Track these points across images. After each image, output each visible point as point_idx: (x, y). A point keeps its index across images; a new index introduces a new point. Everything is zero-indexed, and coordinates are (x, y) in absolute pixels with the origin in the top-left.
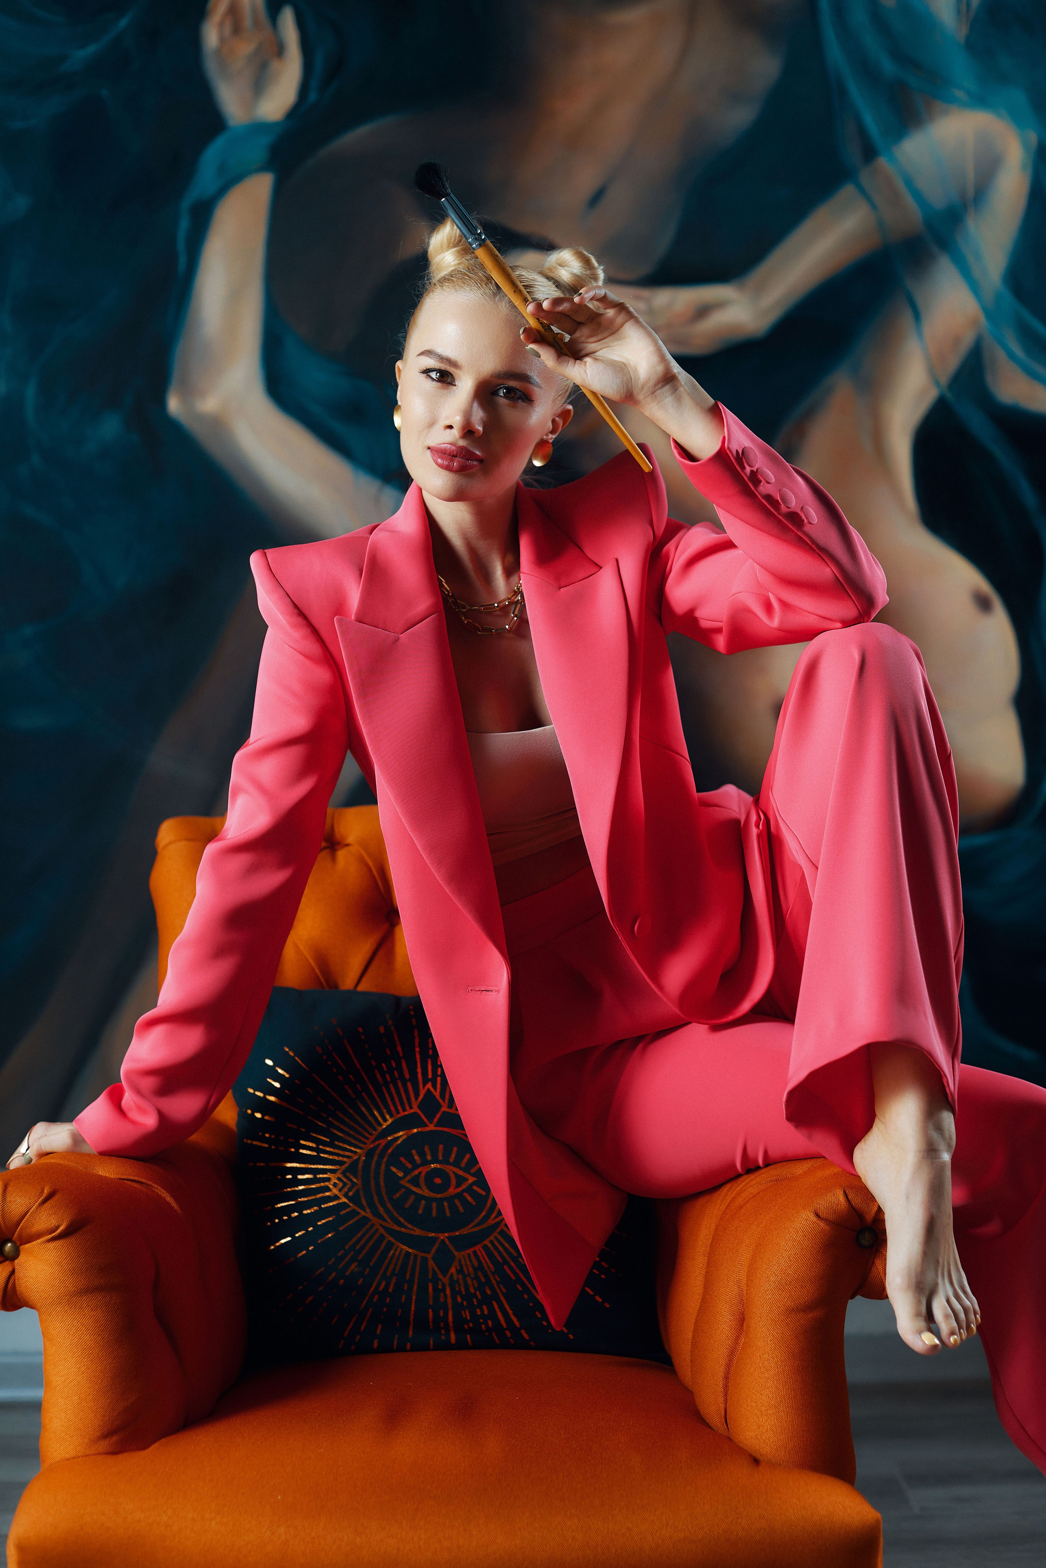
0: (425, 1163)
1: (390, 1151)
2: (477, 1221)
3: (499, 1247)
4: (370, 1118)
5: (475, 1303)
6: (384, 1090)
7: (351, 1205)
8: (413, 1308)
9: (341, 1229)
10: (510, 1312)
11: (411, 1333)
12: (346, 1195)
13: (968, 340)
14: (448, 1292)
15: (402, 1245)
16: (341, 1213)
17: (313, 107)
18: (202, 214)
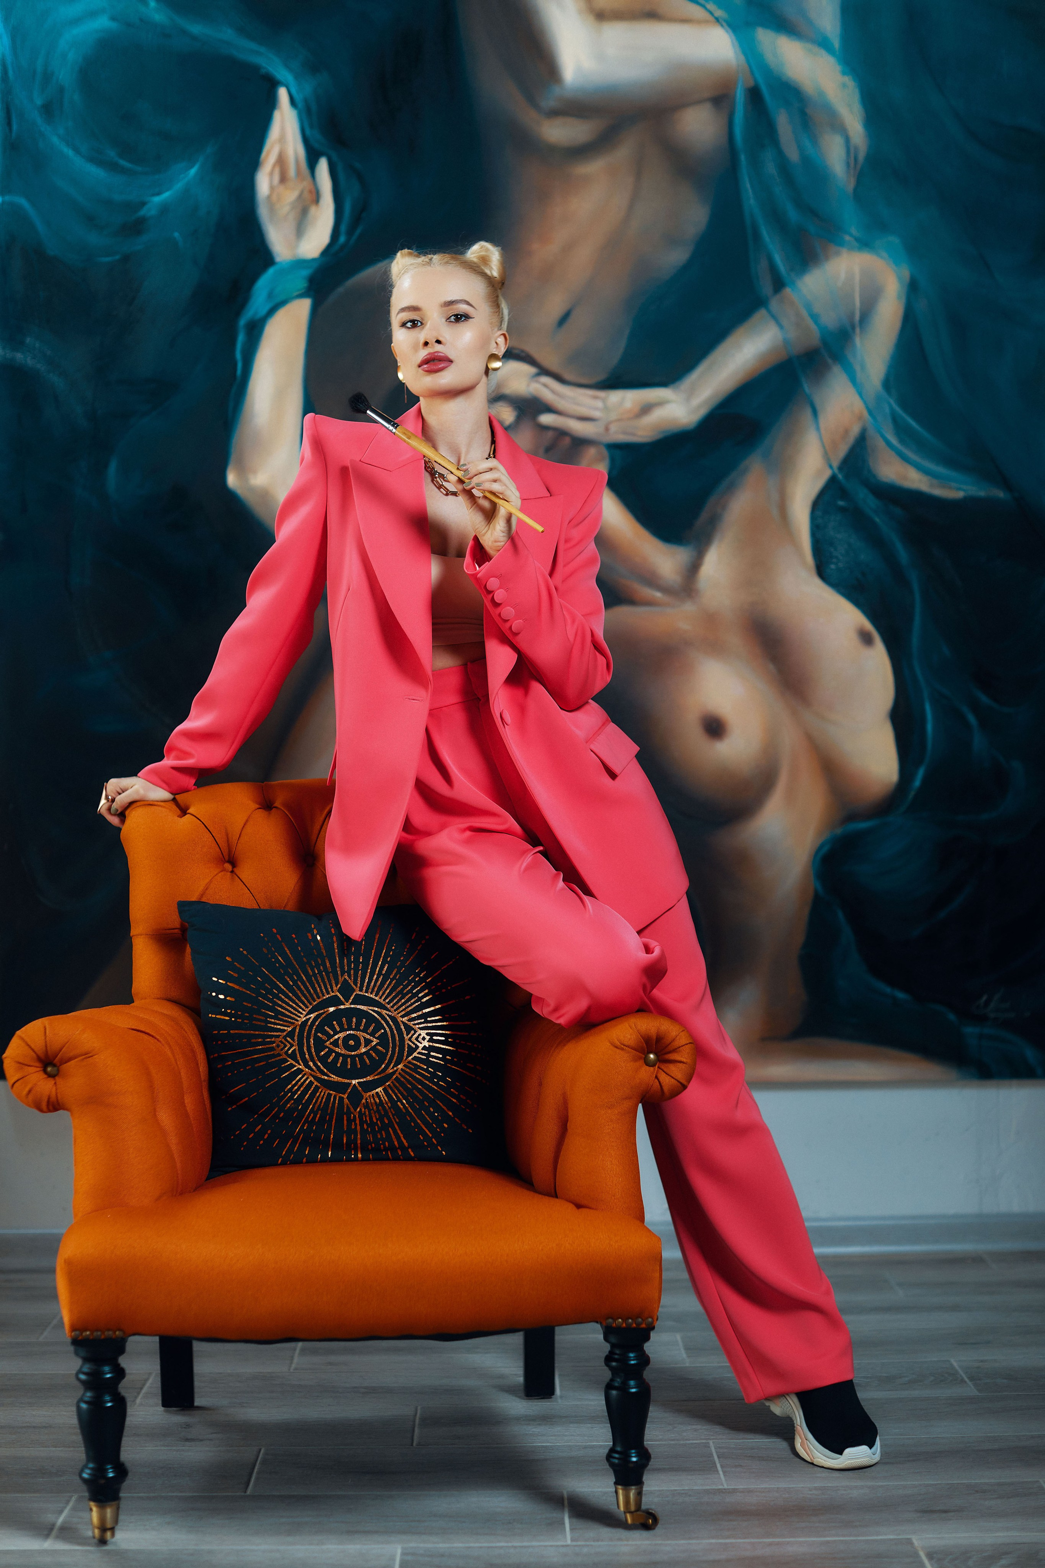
0: (343, 1030)
1: (318, 1022)
2: (379, 1071)
3: (395, 1089)
5: (377, 1130)
6: (313, 979)
7: (289, 1060)
8: (332, 1134)
9: (282, 1077)
10: (401, 1135)
11: (330, 1151)
15: (325, 1089)
16: (282, 1066)
17: (343, 247)
18: (255, 330)
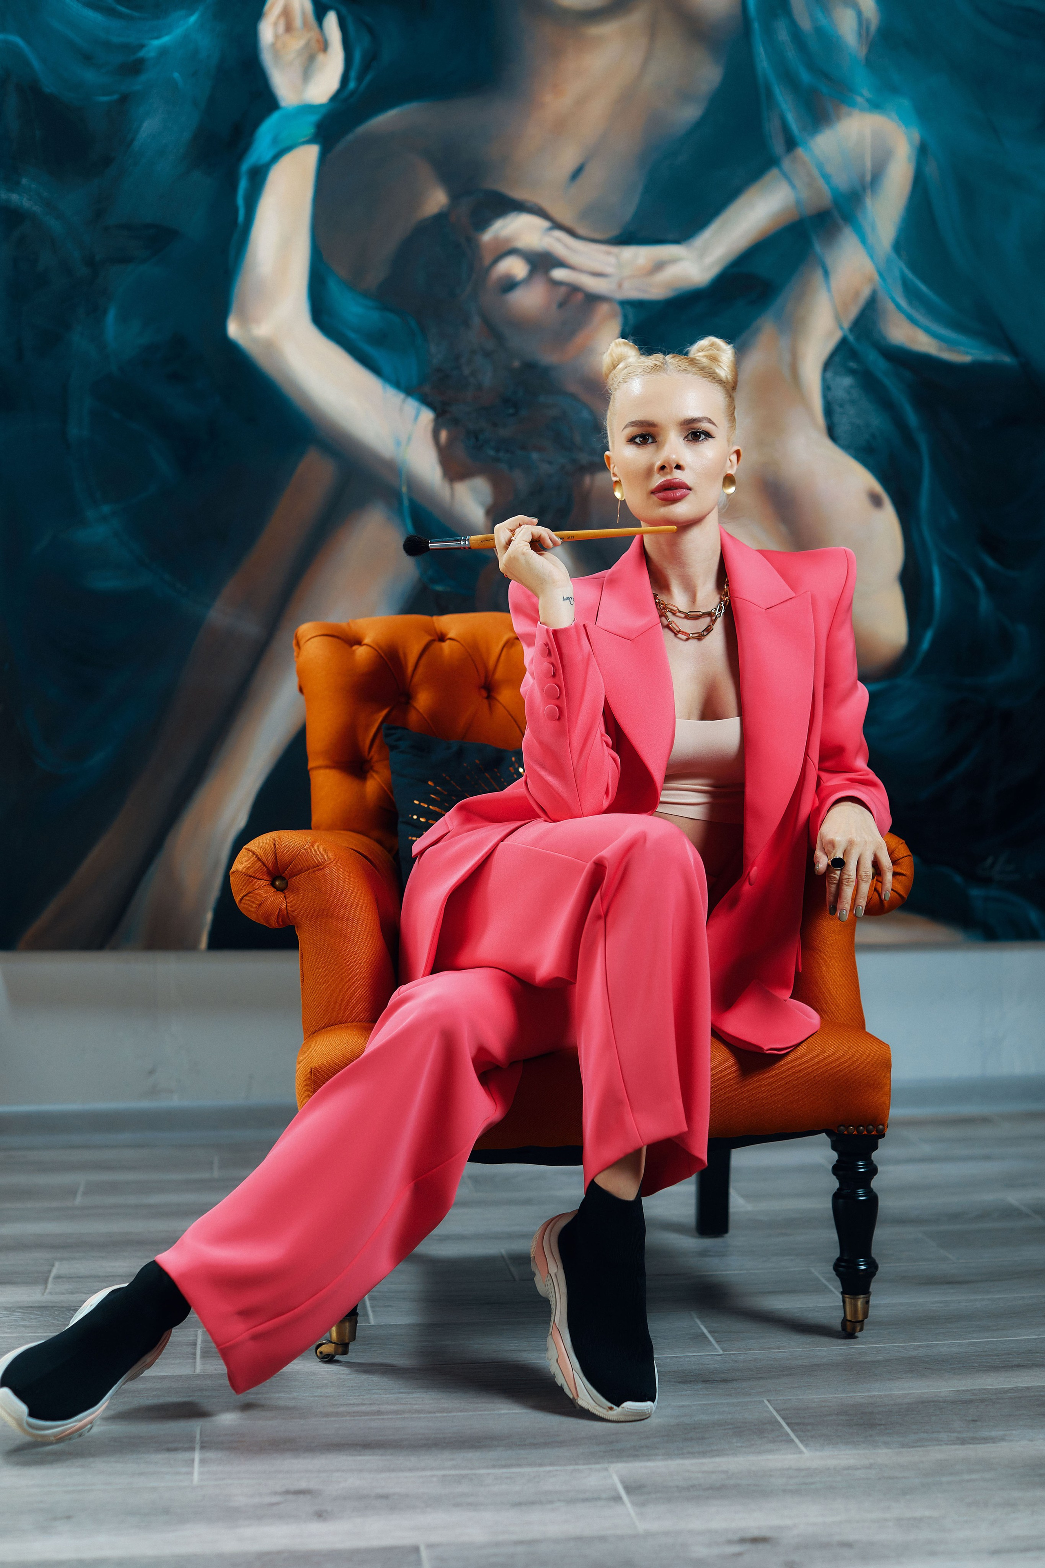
17: (352, 93)
18: (259, 176)
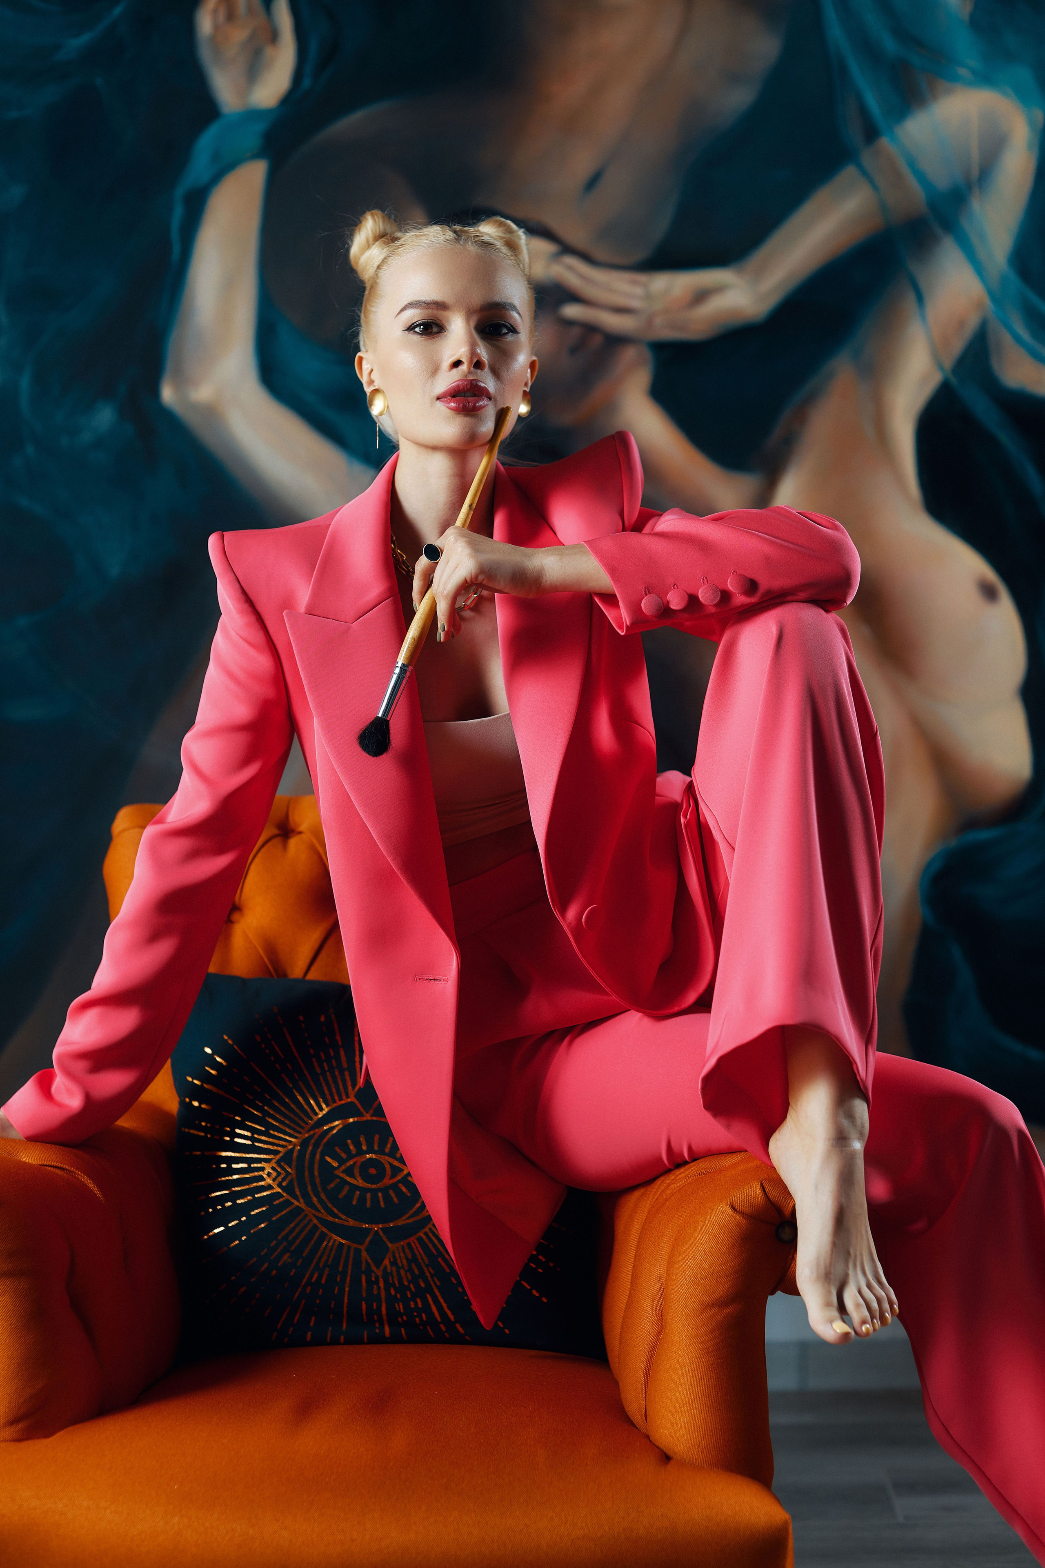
0: (361, 1153)
1: (325, 1140)
2: (411, 1212)
3: (434, 1239)
4: (306, 1107)
5: (409, 1296)
6: (321, 1078)
7: (285, 1195)
8: (346, 1301)
9: (274, 1219)
10: (444, 1305)
11: (344, 1326)
12: (280, 1185)
13: (973, 323)
14: (382, 1285)
15: (335, 1236)
16: (275, 1203)
18: (196, 202)
